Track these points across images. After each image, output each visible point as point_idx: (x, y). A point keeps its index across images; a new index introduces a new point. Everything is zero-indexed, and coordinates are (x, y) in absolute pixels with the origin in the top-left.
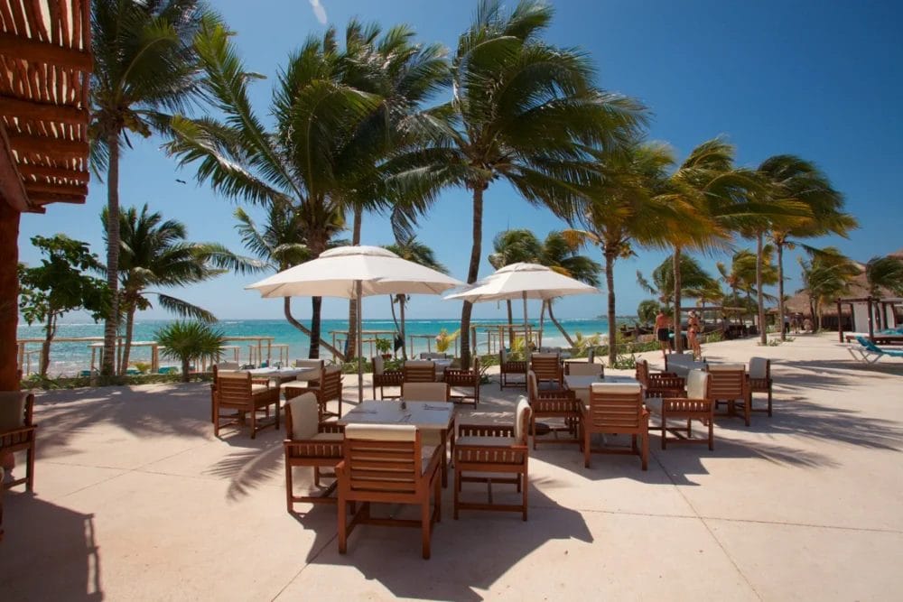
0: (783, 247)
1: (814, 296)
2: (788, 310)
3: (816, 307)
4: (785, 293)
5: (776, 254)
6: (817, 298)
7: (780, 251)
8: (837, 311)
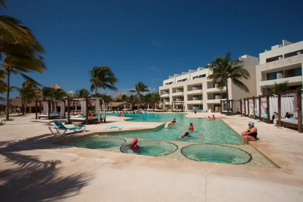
0: (11, 72)
1: (24, 99)
2: (11, 105)
3: (24, 104)
4: (10, 98)
5: (6, 76)
6: (25, 100)
7: (9, 74)
8: (35, 105)
